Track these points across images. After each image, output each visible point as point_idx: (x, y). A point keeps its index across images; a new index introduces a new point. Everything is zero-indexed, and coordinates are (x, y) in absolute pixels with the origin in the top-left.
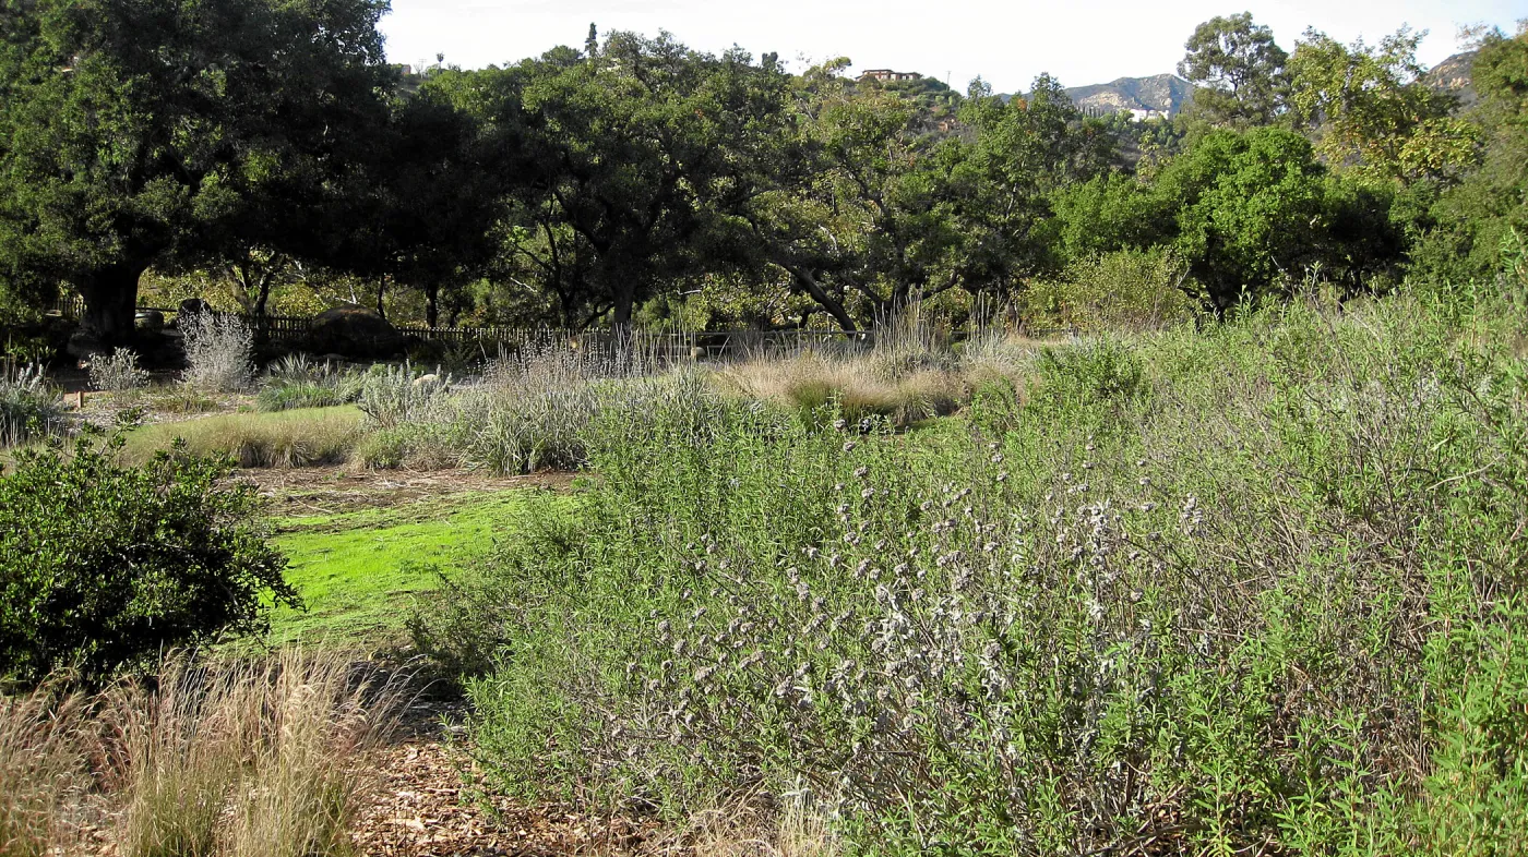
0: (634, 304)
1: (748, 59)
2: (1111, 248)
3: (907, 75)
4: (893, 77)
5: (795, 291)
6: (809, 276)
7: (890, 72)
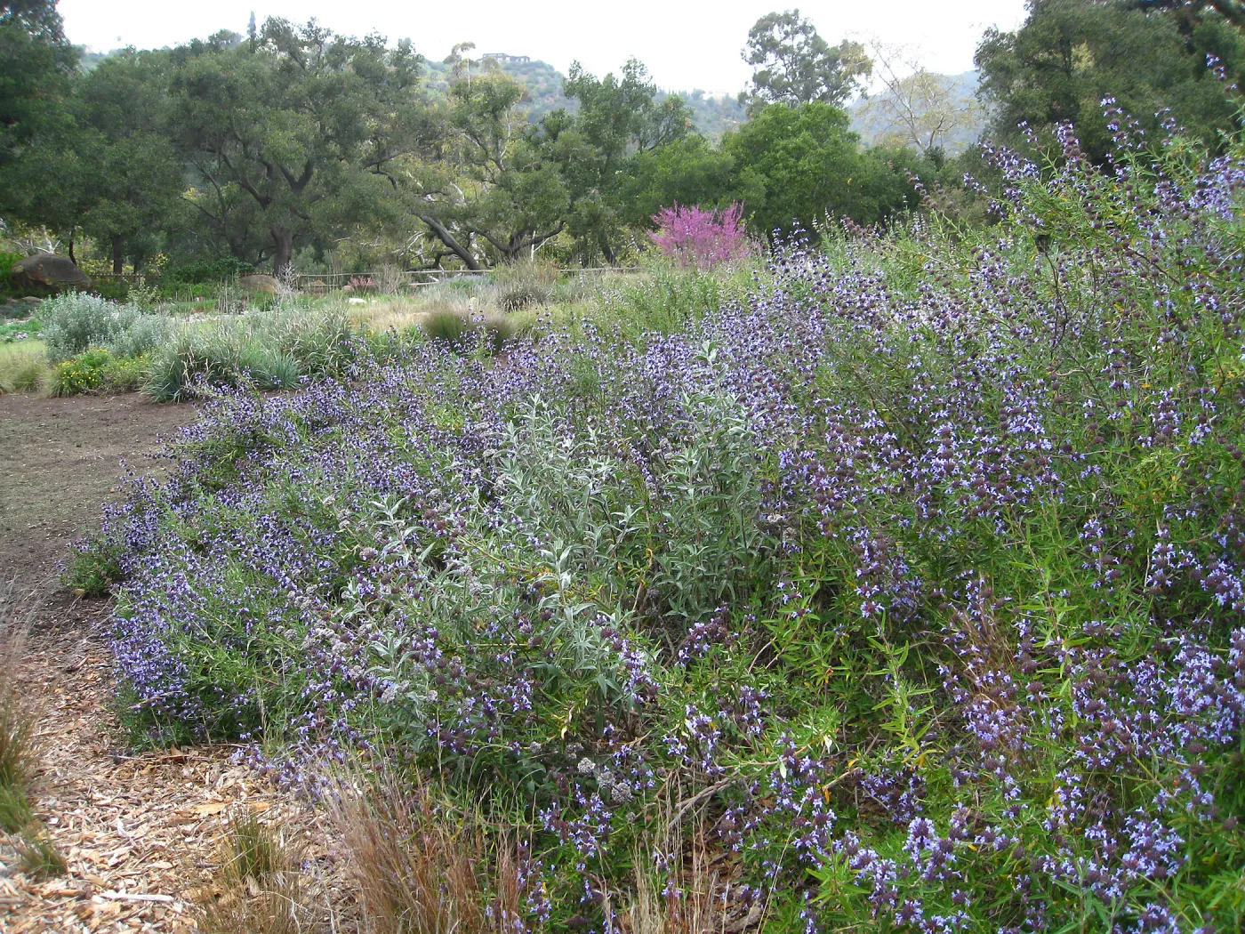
0: (294, 251)
1: (385, 41)
2: (688, 201)
3: (520, 58)
4: (508, 59)
5: (430, 238)
6: (441, 226)
7: (504, 56)
